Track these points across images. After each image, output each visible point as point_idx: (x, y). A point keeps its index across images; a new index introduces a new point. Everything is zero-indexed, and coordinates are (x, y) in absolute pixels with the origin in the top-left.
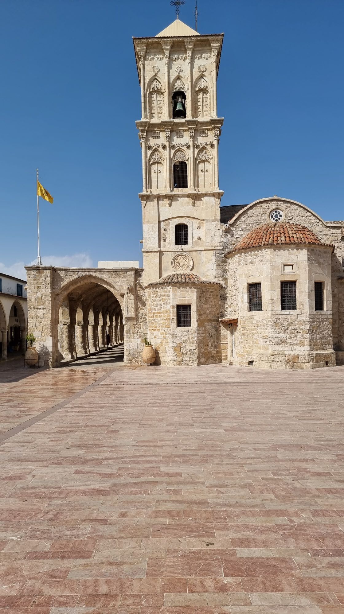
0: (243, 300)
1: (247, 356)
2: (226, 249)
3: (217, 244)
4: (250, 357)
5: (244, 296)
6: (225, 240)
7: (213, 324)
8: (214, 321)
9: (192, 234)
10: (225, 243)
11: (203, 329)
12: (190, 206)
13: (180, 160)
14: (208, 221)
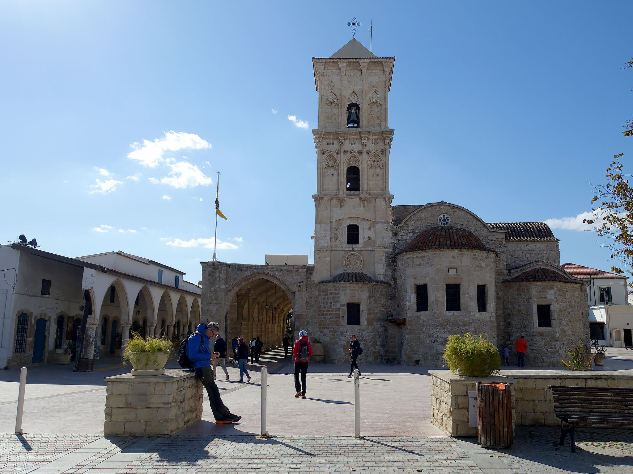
0: (411, 300)
1: (413, 355)
2: (396, 250)
3: (387, 245)
4: (417, 356)
5: (412, 296)
6: (396, 241)
7: (382, 323)
8: (383, 320)
9: (363, 234)
10: (395, 244)
11: (372, 328)
12: (362, 208)
13: (353, 165)
14: (378, 222)
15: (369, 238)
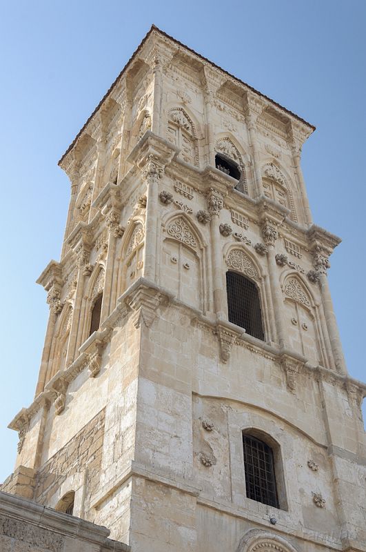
12: (284, 390)
13: (243, 271)
14: (342, 454)
15: (318, 501)
